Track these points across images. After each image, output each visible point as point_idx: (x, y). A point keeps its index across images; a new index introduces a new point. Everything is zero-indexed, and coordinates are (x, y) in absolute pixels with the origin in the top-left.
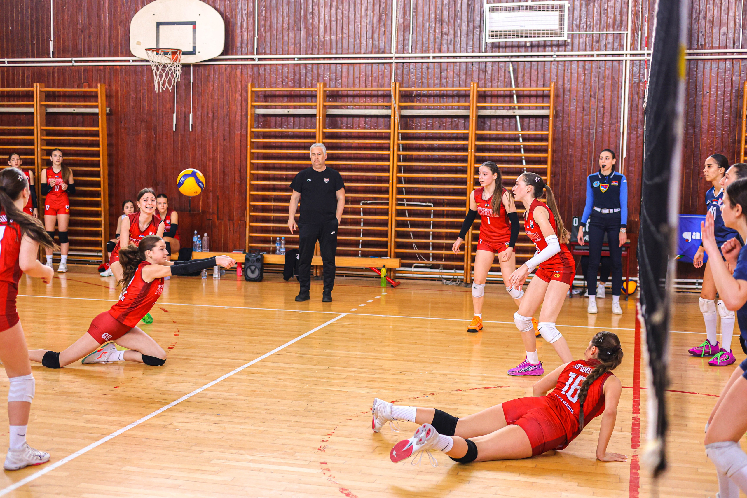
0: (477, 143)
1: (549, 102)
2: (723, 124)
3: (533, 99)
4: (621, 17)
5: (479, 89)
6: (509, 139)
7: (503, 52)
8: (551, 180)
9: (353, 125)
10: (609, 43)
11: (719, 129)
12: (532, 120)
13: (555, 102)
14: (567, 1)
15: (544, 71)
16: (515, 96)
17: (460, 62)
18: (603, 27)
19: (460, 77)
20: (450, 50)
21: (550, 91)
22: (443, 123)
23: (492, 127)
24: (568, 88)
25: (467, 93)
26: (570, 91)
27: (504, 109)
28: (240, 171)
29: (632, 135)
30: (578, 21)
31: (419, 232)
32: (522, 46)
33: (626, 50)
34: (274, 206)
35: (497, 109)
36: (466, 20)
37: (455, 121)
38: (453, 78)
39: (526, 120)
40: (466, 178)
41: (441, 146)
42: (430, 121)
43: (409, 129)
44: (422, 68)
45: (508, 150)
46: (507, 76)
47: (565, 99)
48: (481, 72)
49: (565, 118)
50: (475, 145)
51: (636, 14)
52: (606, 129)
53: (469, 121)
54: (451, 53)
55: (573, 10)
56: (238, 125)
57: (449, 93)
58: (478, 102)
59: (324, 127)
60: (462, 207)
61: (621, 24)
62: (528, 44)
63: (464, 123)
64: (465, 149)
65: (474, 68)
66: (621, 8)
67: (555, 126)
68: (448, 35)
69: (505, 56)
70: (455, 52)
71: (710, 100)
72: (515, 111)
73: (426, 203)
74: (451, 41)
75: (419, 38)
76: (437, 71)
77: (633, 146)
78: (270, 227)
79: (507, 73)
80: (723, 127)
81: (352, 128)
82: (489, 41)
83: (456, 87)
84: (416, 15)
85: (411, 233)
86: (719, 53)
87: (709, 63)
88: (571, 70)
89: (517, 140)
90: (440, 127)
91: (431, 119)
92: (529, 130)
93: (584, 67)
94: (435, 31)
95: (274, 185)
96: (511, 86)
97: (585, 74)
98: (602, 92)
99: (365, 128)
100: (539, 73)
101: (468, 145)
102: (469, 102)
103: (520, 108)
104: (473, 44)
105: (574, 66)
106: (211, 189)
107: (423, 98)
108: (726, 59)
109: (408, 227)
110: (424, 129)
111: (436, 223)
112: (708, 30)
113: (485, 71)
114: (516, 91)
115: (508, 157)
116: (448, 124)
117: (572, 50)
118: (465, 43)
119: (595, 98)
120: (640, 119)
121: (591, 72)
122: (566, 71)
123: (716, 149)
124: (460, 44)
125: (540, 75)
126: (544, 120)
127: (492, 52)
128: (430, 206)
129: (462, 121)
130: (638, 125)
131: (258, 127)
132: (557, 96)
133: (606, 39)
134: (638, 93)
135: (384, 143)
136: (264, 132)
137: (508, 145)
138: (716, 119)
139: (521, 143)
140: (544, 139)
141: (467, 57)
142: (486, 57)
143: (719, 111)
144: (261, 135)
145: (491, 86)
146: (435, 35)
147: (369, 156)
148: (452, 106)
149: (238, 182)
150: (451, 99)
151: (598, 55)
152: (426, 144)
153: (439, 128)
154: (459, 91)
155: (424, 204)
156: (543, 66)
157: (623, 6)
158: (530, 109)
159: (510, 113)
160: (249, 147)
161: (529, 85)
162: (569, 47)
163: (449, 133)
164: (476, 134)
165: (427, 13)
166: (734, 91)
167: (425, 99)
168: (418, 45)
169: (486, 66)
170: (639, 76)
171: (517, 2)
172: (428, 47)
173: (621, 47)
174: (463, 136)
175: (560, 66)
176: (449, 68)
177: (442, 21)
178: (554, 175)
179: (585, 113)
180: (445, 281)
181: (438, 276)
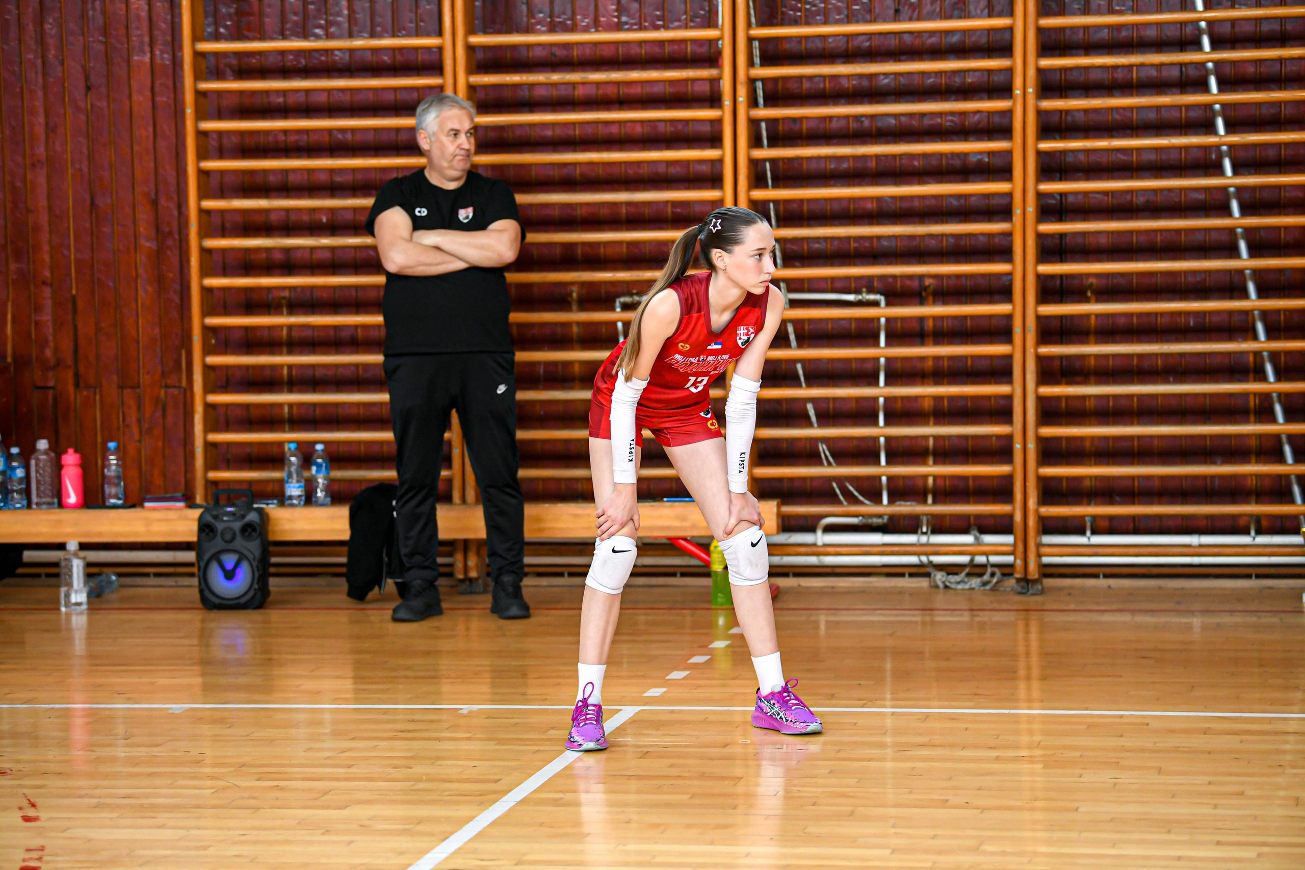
0: (1046, 63)
6: (1160, 45)
9: (573, 18)
28: (155, 203)
31: (838, 400)
34: (290, 327)
40: (1009, 195)
41: (902, 80)
43: (782, 24)
45: (1158, 82)
50: (1040, 71)
56: (140, 34)
59: (471, 30)
60: (996, 301)
64: (999, 87)
73: (857, 291)
78: (280, 405)
81: (572, 29)
85: (810, 407)
90: (897, 11)
92: (1235, 6)
95: (287, 250)
99: (618, 27)
101: (1010, 70)
106: (47, 273)
109: (799, 385)
110: (838, 22)
111: (899, 365)
115: (1158, 109)
128: (876, 304)
131: (217, 37)
135: (694, 80)
136: (238, 54)
137: (1158, 67)
144: (229, 66)
147: (638, 129)
149: (148, 244)
152: (848, 77)
153: (897, 16)
155: (851, 297)
160: (189, 111)
163: (932, 33)
164: (1040, 30)
174: (984, 40)
180: (939, 577)
181: (913, 560)
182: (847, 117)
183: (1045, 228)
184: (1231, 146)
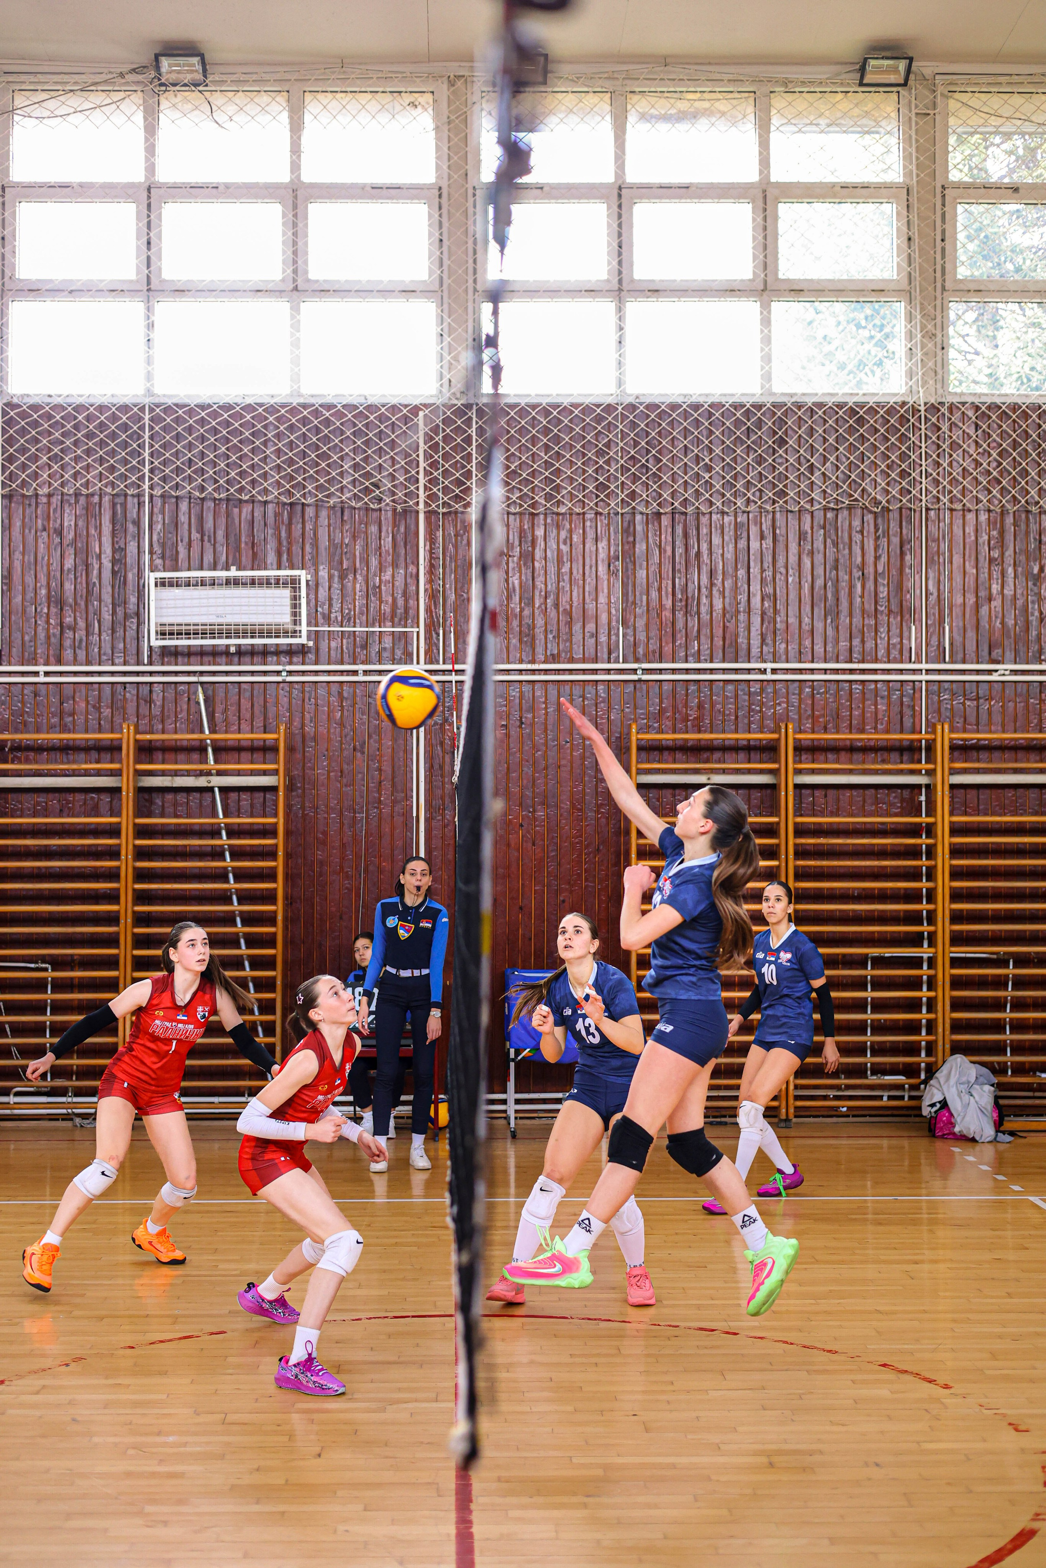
0: (139, 842)
1: (276, 762)
2: (597, 800)
3: (245, 755)
4: (406, 601)
5: (139, 737)
6: (201, 834)
7: (183, 664)
8: (285, 911)
10: (385, 649)
11: (591, 810)
12: (244, 796)
13: (287, 762)
14: (304, 572)
15: (265, 701)
16: (210, 750)
17: (100, 683)
18: (374, 620)
19: (100, 713)
20: (79, 658)
21: (277, 740)
22: (68, 802)
23: (167, 810)
24: (312, 734)
25: (116, 743)
26: (315, 739)
27: (188, 775)
29: (434, 823)
30: (326, 607)
31: (23, 1022)
32: (221, 654)
33: (418, 663)
35: (176, 775)
36: (110, 601)
37: (92, 798)
38: (87, 713)
39: (233, 796)
40: (118, 912)
41: (64, 848)
42: (42, 798)
44: (23, 695)
45: (199, 854)
46: (193, 710)
47: (307, 754)
48: (142, 702)
49: (307, 791)
50: (135, 846)
51: (433, 596)
52: (386, 811)
53: (120, 799)
54: (81, 665)
55: (317, 585)
57: (78, 743)
58: (138, 761)
60: (109, 970)
61: (407, 616)
62: (233, 650)
63: (111, 802)
64: (113, 853)
65: (128, 695)
66: (406, 584)
67: (288, 807)
68: (74, 629)
69: (189, 673)
70: (88, 663)
71: (572, 755)
72: (210, 778)
73: (36, 962)
74: (81, 641)
75: (17, 635)
76: (55, 700)
77: (436, 843)
79: (192, 703)
80: (599, 806)
82: (156, 643)
83: (94, 732)
84: (9, 590)
85: (7, 1026)
86: (584, 670)
87: (567, 688)
88: (316, 699)
89: (214, 833)
90: (61, 811)
91: (44, 795)
92: (239, 817)
93: (340, 694)
94: (48, 622)
96: (202, 731)
97: (342, 706)
98: (375, 742)
100: (256, 704)
101: (119, 845)
102: (120, 762)
103: (220, 773)
104: (125, 647)
105: (321, 692)
107: (24, 754)
108: (597, 681)
109: (3, 1014)
110: (29, 816)
111: (58, 1004)
112: (564, 629)
113: (150, 701)
114: (212, 740)
115: (200, 868)
116: (77, 805)
117: (317, 663)
118: (109, 645)
119: (363, 753)
120: (447, 792)
121: (354, 705)
122: (307, 700)
123: (587, 847)
124: (100, 648)
125: (257, 710)
126: (268, 796)
127: (163, 664)
128: (46, 970)
129: (106, 798)
130: (444, 804)
132: (291, 749)
133: (380, 642)
134: (442, 744)
137: (200, 846)
138: (584, 790)
139: (224, 840)
140: (269, 832)
141: (113, 673)
142: (151, 673)
143: (590, 776)
145: (163, 732)
146: (48, 630)
148: (86, 770)
150: (82, 756)
151: (366, 672)
152: (34, 845)
153: (61, 814)
154: (100, 740)
155: (32, 965)
156: (262, 690)
157: (409, 580)
158: (239, 775)
159: (202, 782)
161: (236, 728)
162: (311, 656)
163: (79, 824)
164: (135, 825)
165: (32, 586)
166: (613, 739)
167: (31, 755)
168: (14, 650)
169: (151, 691)
170: (443, 712)
171: (210, 570)
172: (35, 653)
173: (408, 658)
174: (108, 828)
175: (295, 692)
176: (78, 694)
177: (61, 604)
178: (289, 901)
179: (345, 780)
180: (78, 1121)
181: (64, 1111)
182: (33, 868)
183: (138, 930)
184: (237, 890)
